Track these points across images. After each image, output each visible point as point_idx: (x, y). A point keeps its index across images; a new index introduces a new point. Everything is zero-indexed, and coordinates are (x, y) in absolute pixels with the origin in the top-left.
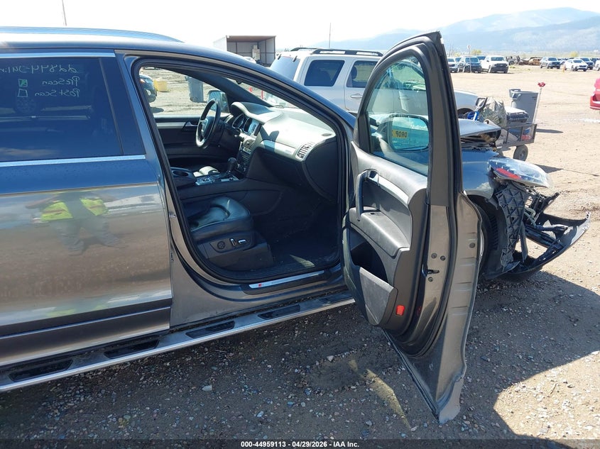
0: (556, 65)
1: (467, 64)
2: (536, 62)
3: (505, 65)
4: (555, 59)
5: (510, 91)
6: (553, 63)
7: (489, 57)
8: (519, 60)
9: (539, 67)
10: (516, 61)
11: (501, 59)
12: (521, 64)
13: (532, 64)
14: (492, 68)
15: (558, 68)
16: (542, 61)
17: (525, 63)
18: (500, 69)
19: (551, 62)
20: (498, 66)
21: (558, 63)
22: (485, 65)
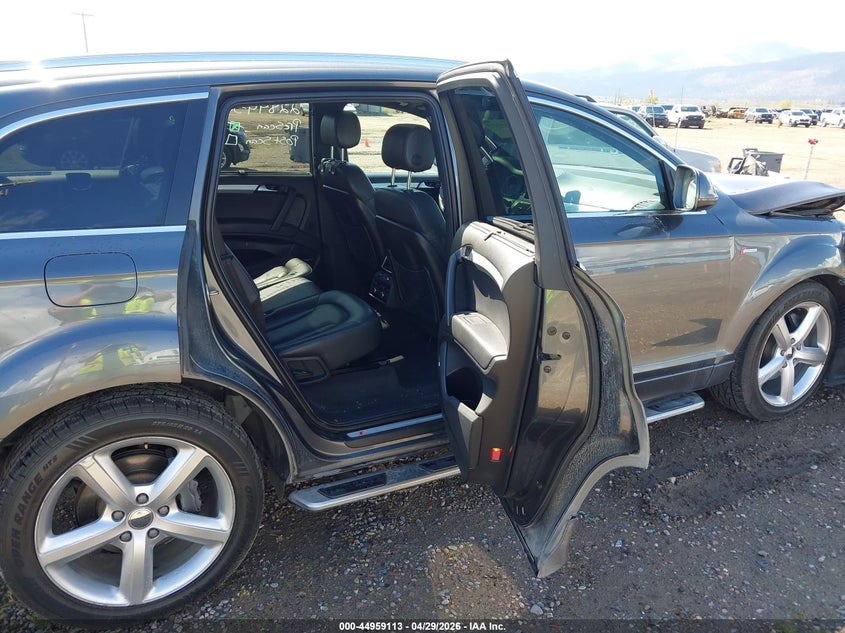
0: (767, 119)
1: (649, 116)
2: (738, 114)
3: (700, 118)
4: (765, 110)
5: (744, 150)
6: (763, 116)
7: (678, 106)
8: (714, 112)
9: (744, 121)
10: (711, 113)
11: (695, 109)
12: (719, 116)
13: (733, 117)
14: (683, 122)
15: (770, 122)
16: (747, 113)
17: (723, 115)
18: (694, 123)
19: (760, 114)
20: (691, 118)
21: (770, 116)
22: (672, 116)
